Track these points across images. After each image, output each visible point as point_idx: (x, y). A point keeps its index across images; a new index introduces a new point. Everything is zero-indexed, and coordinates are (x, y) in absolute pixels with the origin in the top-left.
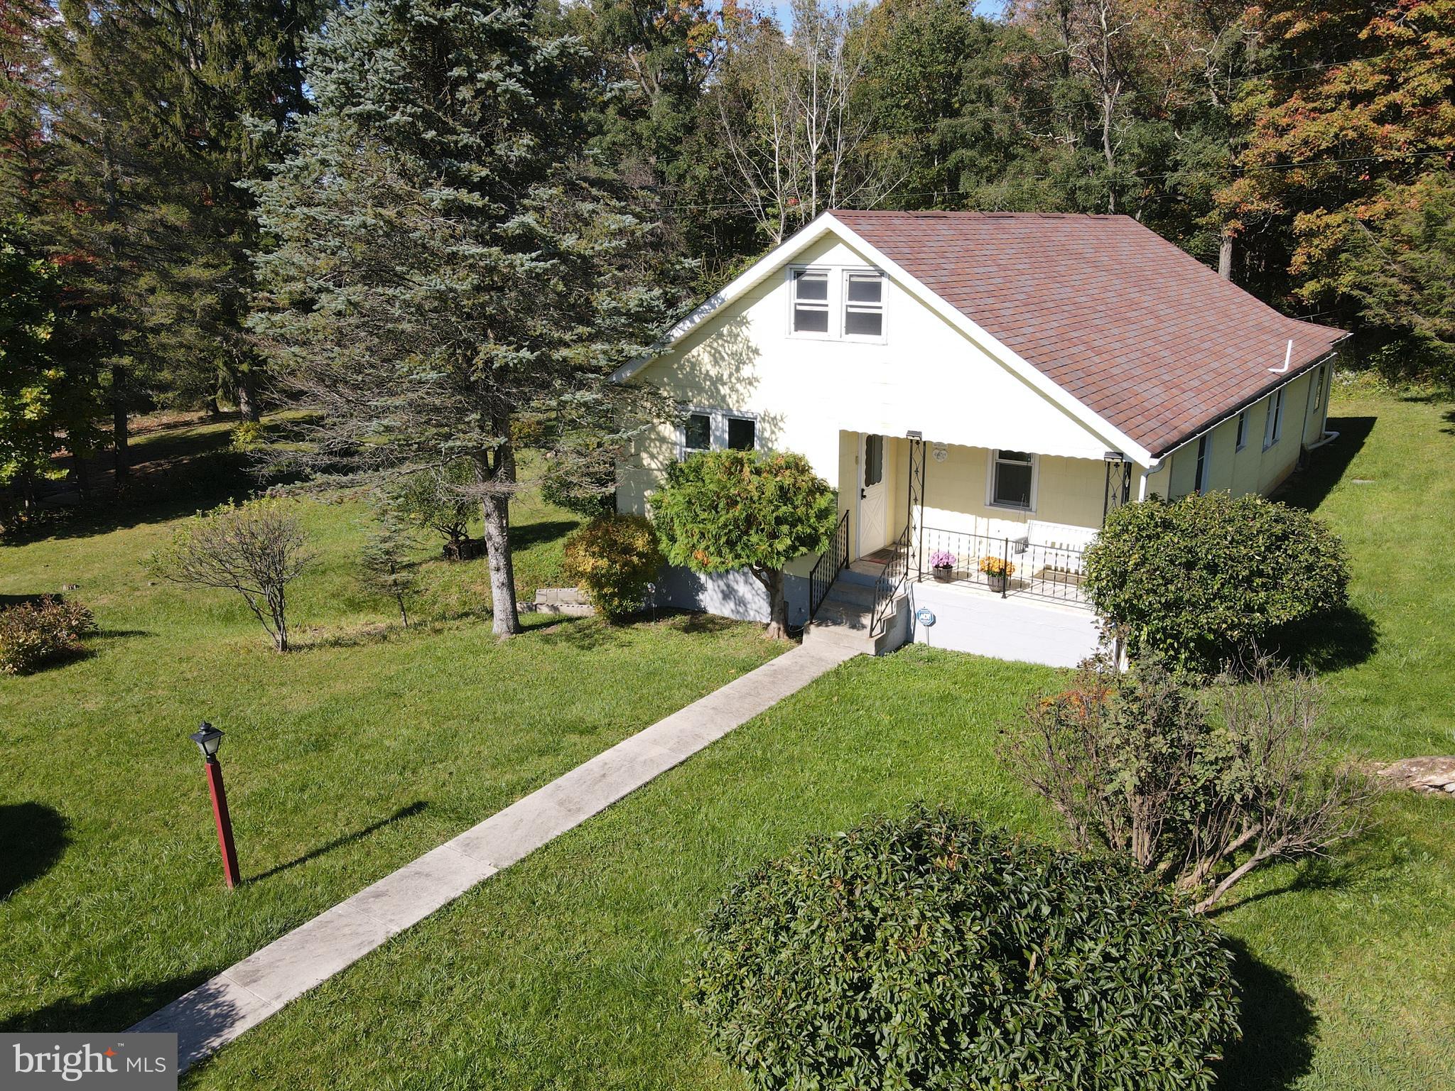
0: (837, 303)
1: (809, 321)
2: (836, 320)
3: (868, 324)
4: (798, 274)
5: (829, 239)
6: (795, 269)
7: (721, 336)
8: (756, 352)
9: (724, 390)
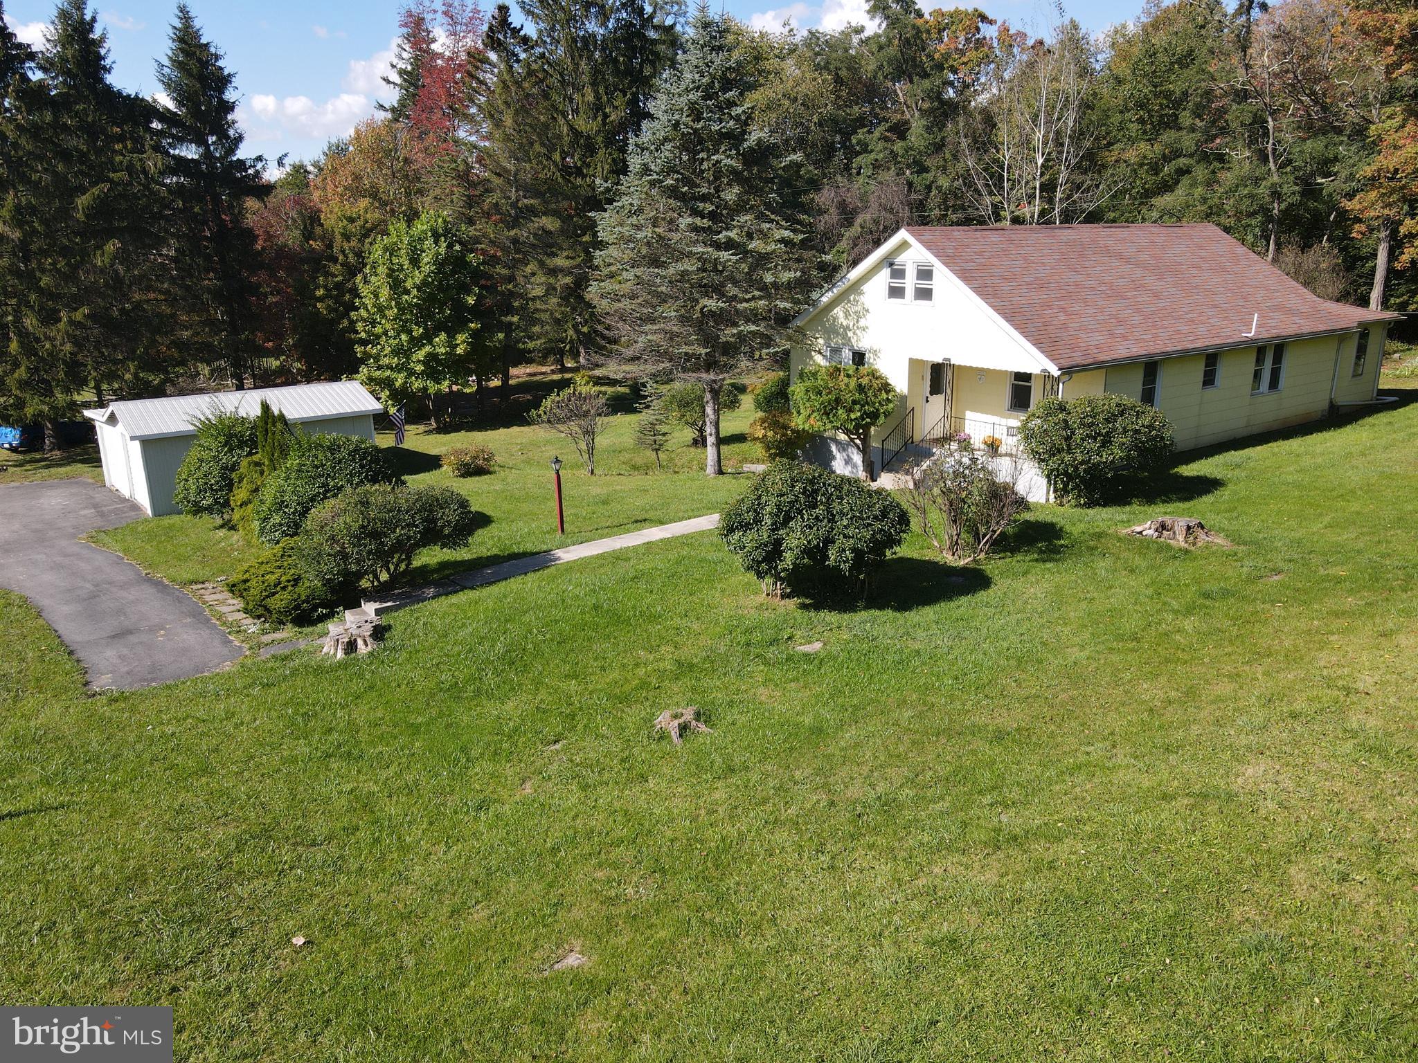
0: (910, 282)
1: (896, 292)
2: (910, 292)
3: (924, 294)
4: (891, 265)
5: (904, 245)
6: (888, 261)
7: (849, 301)
8: (867, 311)
9: (850, 334)
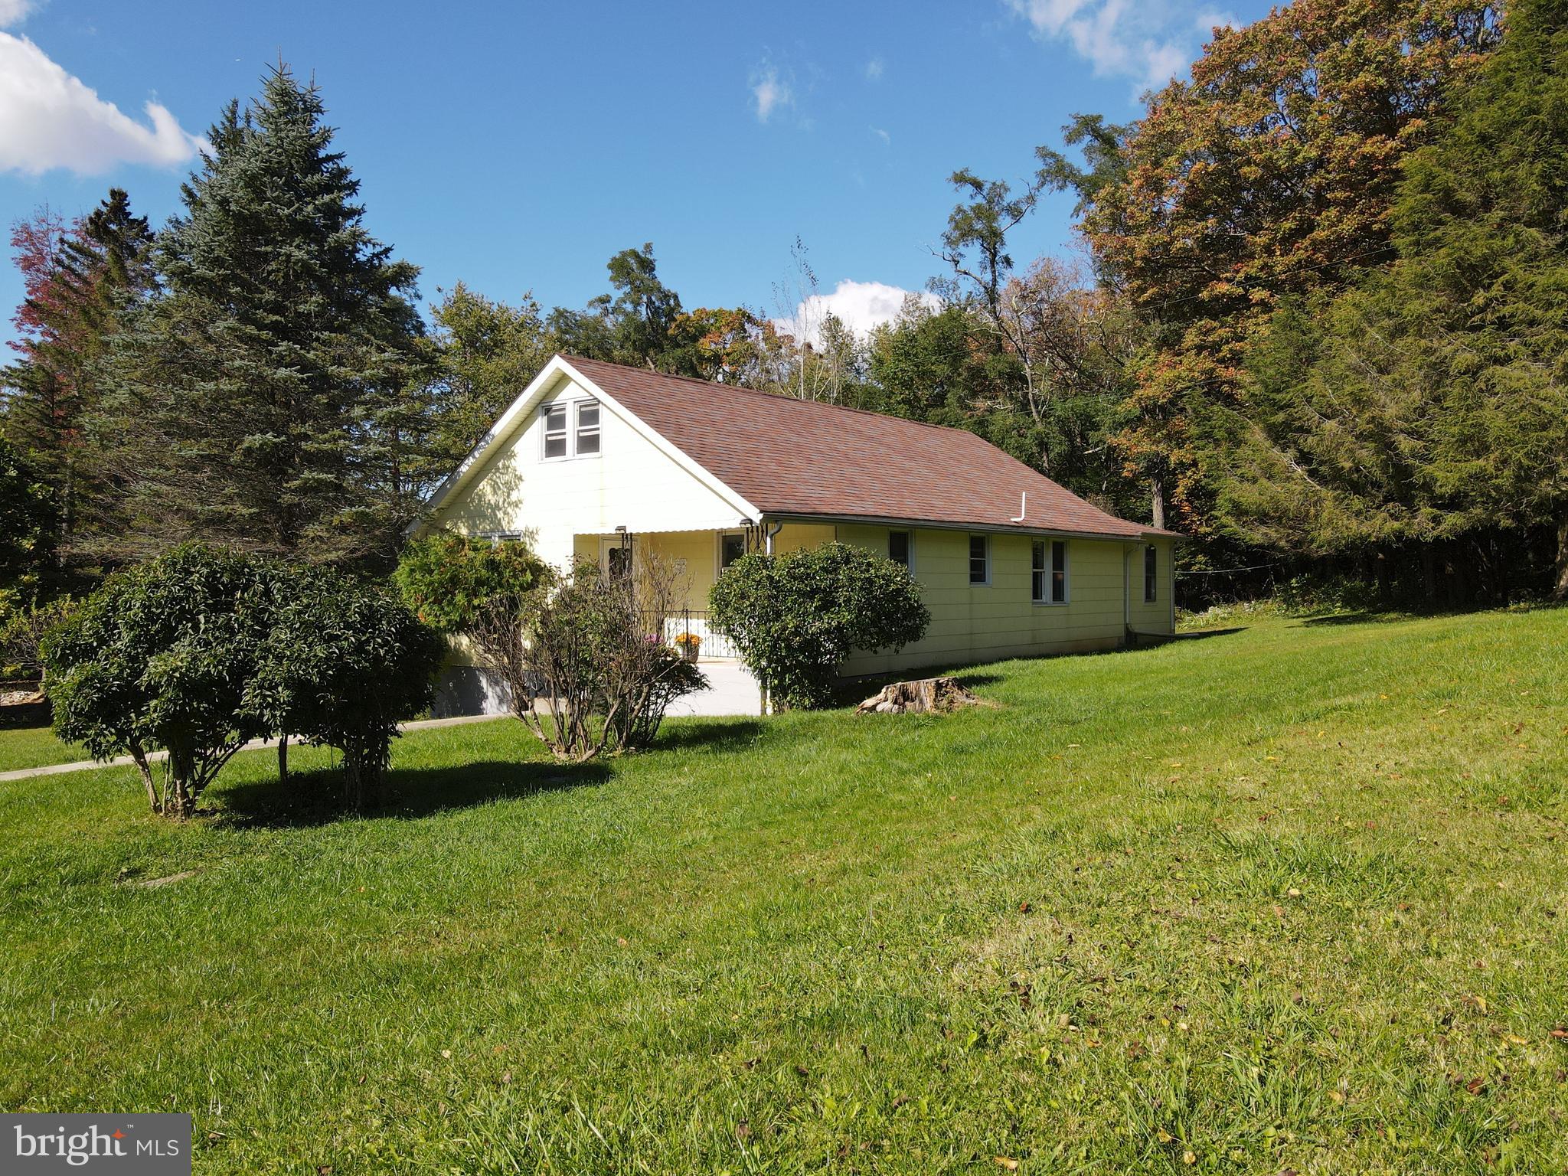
0: (571, 431)
1: (555, 448)
2: (571, 444)
3: (590, 444)
4: (547, 410)
5: (562, 380)
6: (544, 406)
7: (498, 469)
8: (520, 478)
9: (500, 514)
